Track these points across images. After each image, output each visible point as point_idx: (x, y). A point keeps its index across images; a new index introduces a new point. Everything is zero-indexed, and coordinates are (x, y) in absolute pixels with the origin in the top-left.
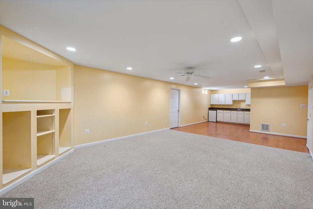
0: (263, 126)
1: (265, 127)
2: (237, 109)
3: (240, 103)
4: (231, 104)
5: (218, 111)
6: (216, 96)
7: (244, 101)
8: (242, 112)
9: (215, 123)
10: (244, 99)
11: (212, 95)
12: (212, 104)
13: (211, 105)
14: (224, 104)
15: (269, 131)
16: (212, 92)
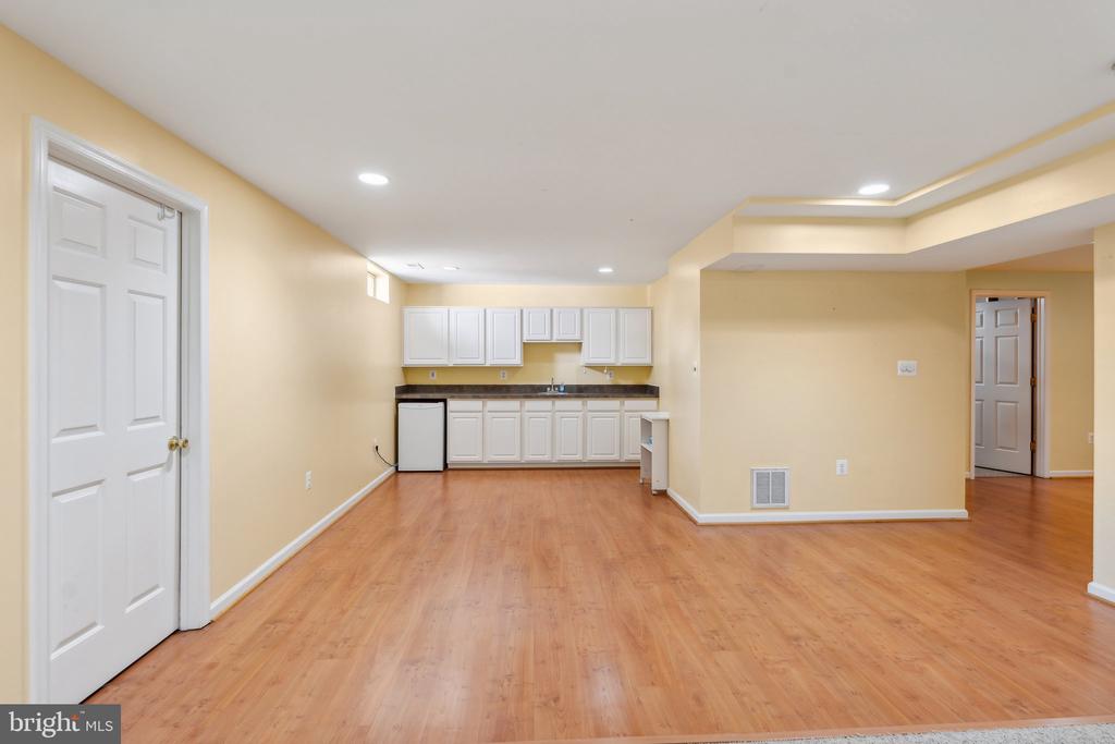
0: (762, 479)
1: (770, 487)
2: (542, 388)
3: (551, 360)
4: (517, 360)
5: (452, 404)
6: (434, 316)
7: (578, 346)
8: (575, 404)
9: (440, 476)
10: (576, 337)
11: (407, 310)
12: (409, 362)
13: (406, 370)
14: (479, 361)
15: (786, 508)
16: (409, 290)
